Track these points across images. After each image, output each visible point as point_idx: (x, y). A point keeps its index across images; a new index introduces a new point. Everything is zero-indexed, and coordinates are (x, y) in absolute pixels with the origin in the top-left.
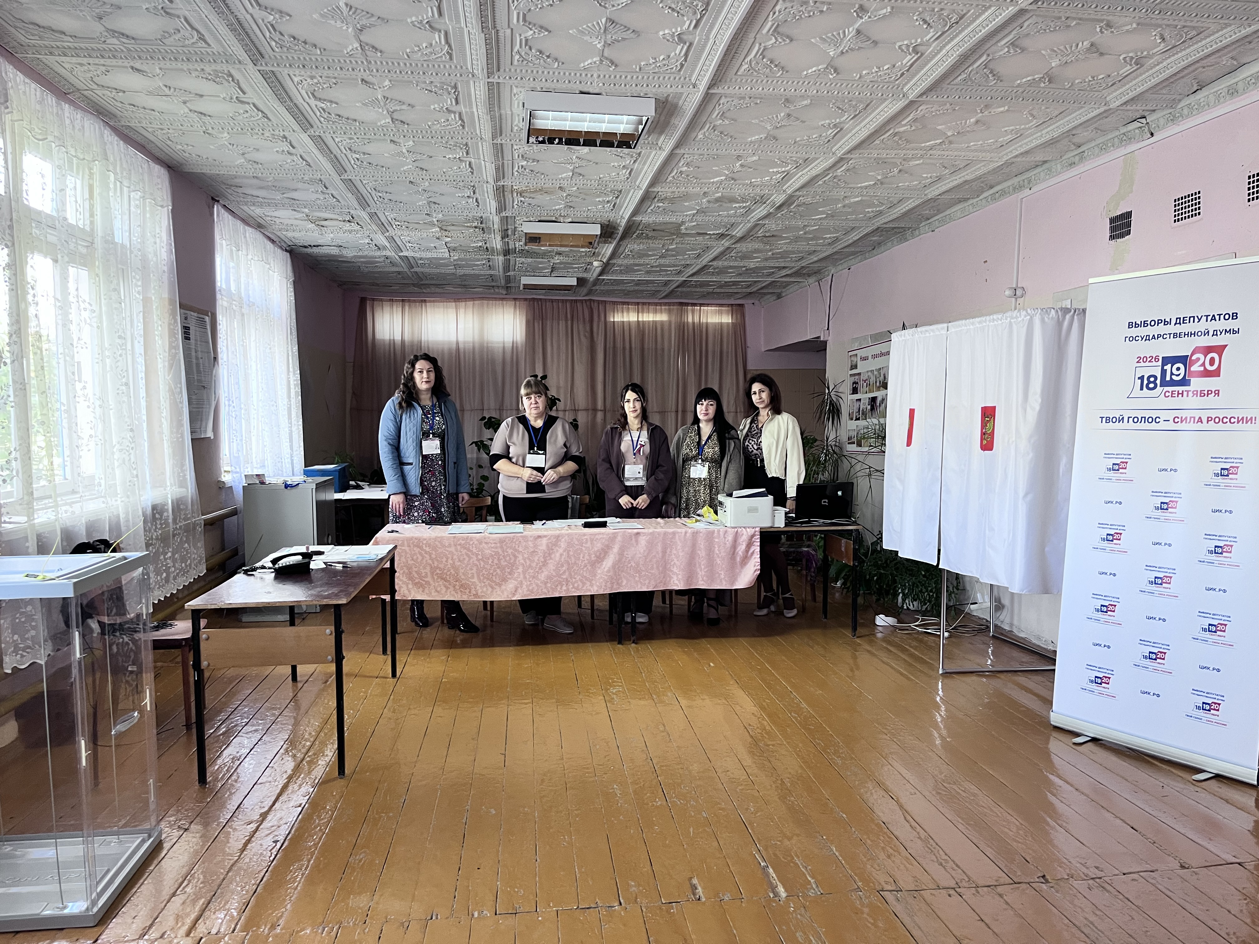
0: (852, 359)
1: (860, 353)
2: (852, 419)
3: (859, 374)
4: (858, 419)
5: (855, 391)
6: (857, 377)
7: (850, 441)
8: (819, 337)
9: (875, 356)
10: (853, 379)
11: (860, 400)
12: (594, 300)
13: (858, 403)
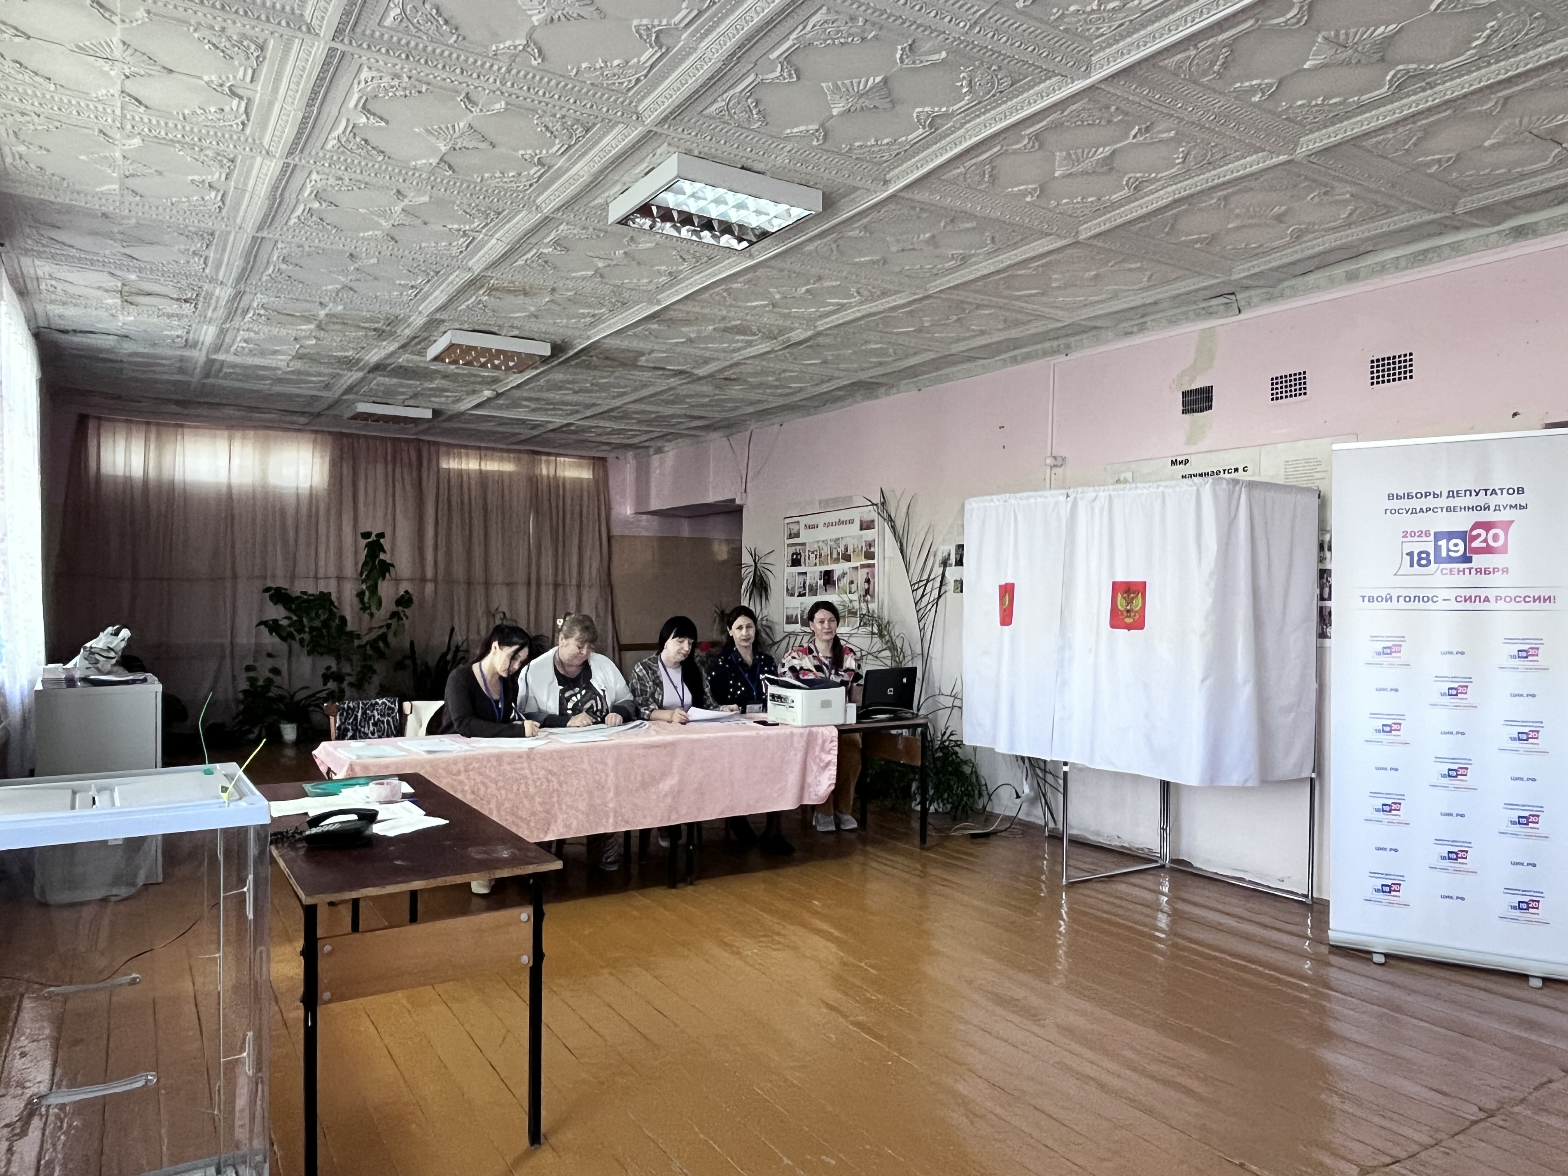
0: (791, 526)
1: (803, 521)
2: (792, 595)
3: (804, 544)
4: (800, 595)
5: (796, 562)
6: (798, 548)
7: (790, 620)
8: (733, 500)
9: (827, 525)
10: (792, 550)
11: (805, 573)
12: (423, 441)
13: (801, 579)
